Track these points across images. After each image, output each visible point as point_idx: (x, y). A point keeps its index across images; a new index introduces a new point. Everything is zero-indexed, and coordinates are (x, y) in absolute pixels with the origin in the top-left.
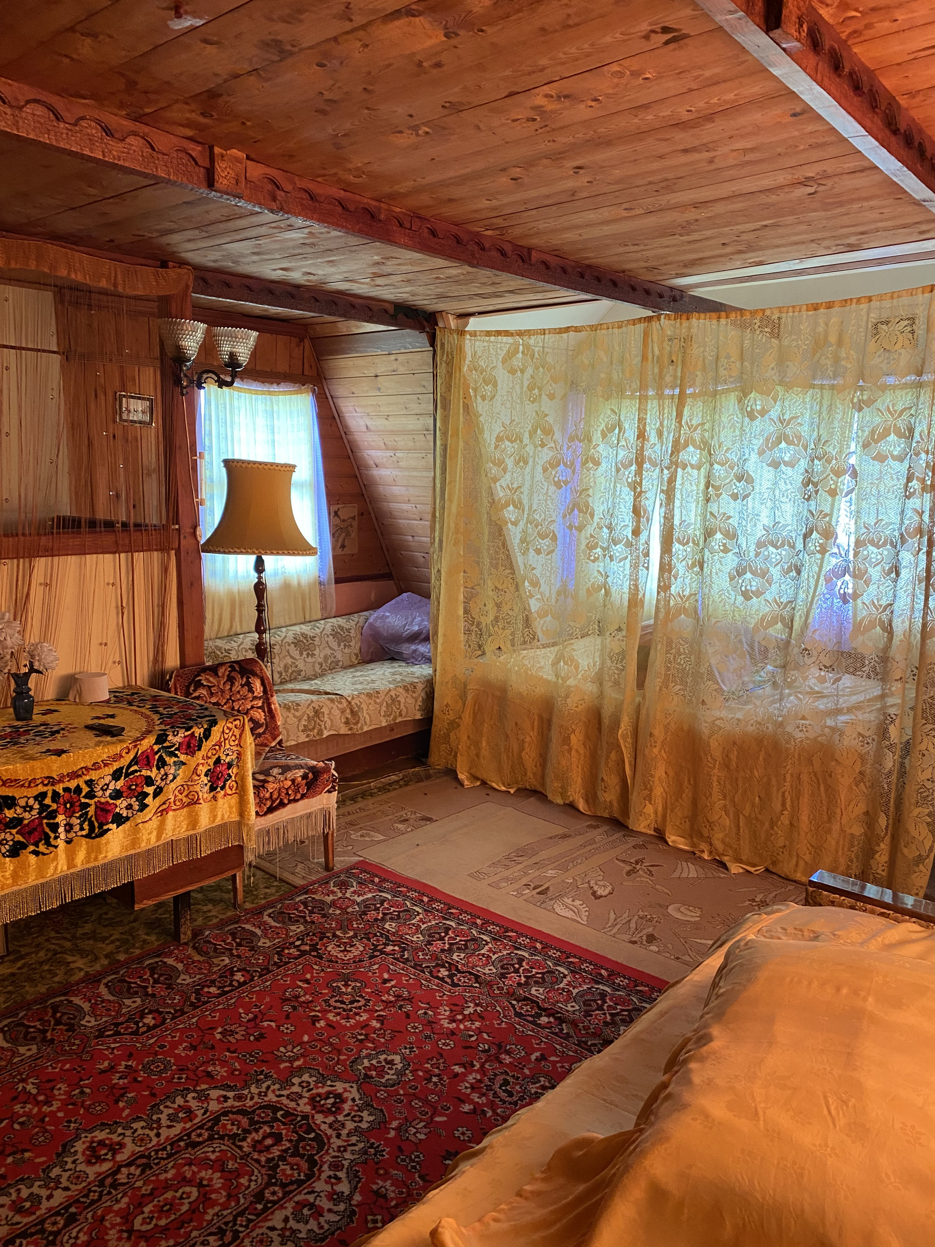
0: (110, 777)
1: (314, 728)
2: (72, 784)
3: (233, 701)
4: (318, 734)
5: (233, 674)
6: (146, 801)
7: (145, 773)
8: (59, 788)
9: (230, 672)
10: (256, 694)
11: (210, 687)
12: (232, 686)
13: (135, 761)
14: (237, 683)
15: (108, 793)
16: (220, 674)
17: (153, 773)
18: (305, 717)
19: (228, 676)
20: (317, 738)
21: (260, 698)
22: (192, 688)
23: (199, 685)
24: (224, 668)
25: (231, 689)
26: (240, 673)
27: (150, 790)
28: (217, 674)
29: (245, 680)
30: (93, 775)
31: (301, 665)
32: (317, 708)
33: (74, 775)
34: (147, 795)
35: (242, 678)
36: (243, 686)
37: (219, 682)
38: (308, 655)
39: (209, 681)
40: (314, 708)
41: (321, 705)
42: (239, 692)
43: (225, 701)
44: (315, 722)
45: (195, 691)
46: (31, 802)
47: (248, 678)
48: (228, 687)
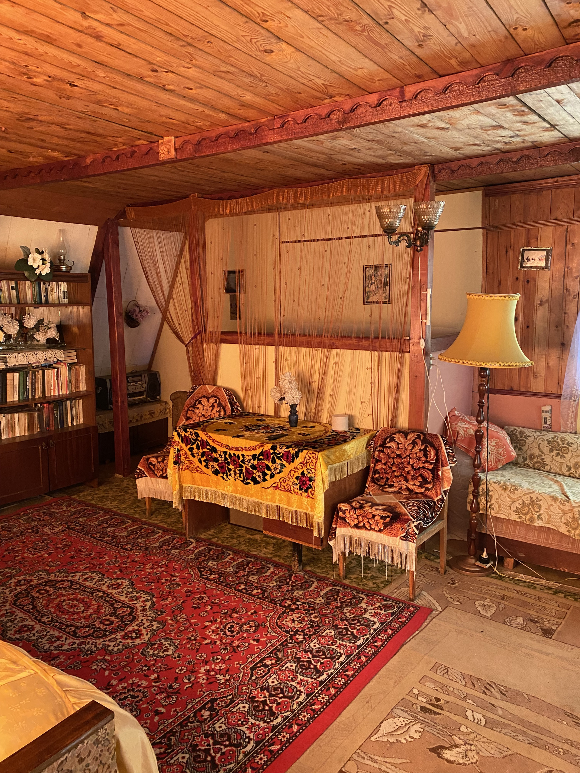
0: (251, 457)
1: (526, 514)
2: (237, 453)
3: (410, 458)
4: (529, 520)
5: (417, 440)
6: (266, 477)
7: (267, 463)
8: (232, 452)
9: (416, 438)
10: (428, 459)
11: (398, 444)
12: (413, 448)
13: (261, 454)
14: (417, 447)
15: (250, 464)
16: (408, 438)
17: (270, 464)
18: (520, 502)
19: (413, 440)
20: (528, 523)
21: (431, 464)
22: (388, 440)
23: (393, 440)
24: (413, 435)
25: (412, 450)
26: (422, 441)
27: (269, 473)
28: (406, 437)
29: (423, 447)
30: (244, 453)
31: (547, 460)
32: (534, 499)
33: (237, 449)
34: (267, 474)
35: (422, 445)
36: (420, 450)
37: (405, 442)
38: (558, 454)
39: (400, 440)
40: (531, 498)
41: (540, 498)
42: (416, 453)
43: (405, 456)
44: (529, 509)
45: (389, 442)
46: (222, 454)
47: (426, 446)
48: (410, 448)
